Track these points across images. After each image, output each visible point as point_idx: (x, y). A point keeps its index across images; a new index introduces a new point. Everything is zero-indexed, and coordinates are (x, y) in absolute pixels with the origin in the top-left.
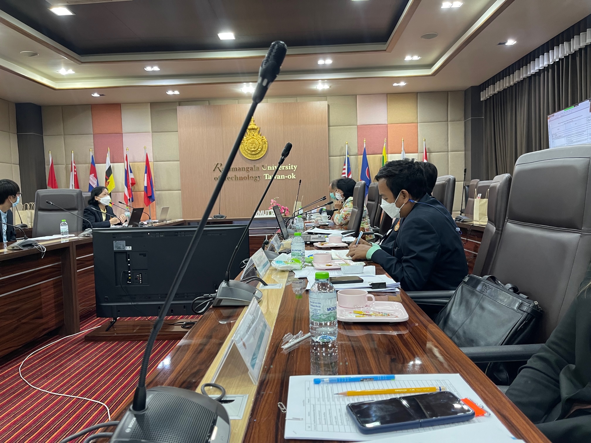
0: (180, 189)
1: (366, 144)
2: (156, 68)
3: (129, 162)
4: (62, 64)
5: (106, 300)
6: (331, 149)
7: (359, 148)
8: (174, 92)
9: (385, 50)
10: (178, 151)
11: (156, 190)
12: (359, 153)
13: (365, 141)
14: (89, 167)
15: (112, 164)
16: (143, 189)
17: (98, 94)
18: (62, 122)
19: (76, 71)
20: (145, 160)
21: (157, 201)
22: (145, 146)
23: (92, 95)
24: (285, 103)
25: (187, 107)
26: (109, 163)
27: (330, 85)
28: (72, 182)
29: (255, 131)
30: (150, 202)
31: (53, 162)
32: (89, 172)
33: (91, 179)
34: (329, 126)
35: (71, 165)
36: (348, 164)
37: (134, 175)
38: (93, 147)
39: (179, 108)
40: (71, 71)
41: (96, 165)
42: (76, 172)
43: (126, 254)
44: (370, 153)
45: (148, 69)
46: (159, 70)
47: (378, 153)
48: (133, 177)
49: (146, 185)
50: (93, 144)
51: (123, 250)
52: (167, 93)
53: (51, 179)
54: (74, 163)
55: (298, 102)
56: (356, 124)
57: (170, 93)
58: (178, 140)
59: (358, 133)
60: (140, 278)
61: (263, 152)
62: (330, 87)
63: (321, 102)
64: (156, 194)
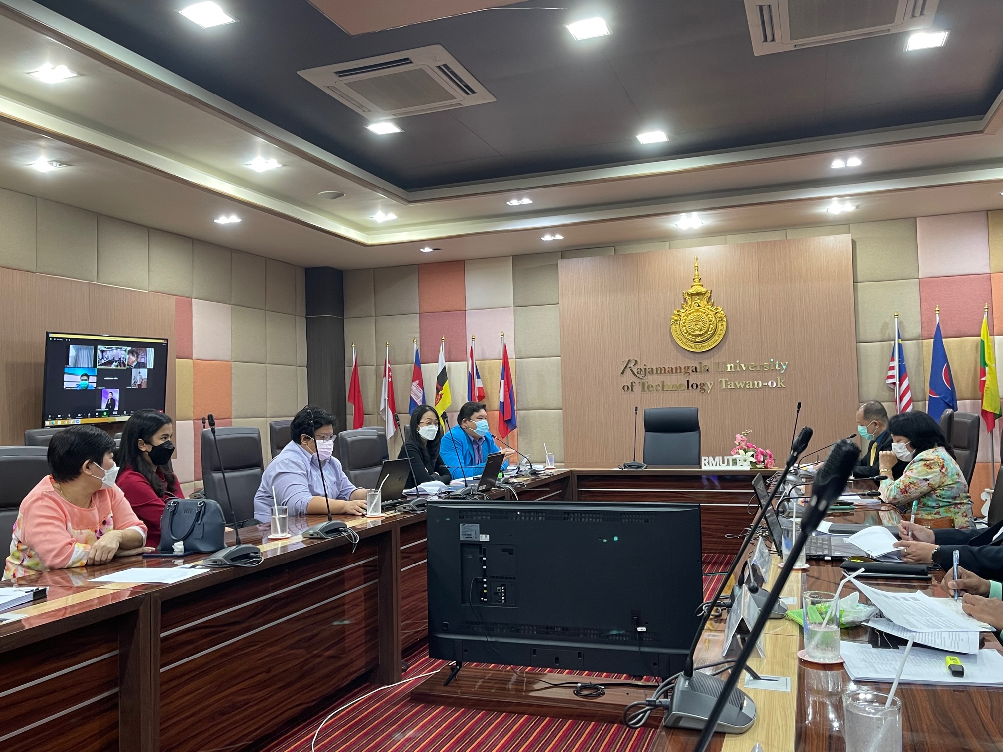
0: (560, 406)
1: (939, 316)
2: (527, 201)
3: (476, 360)
4: (380, 207)
5: (445, 628)
6: (861, 328)
7: (923, 325)
8: (554, 237)
9: (981, 132)
10: (559, 339)
11: (520, 407)
12: (926, 334)
13: (937, 309)
14: (411, 369)
15: (447, 364)
16: (496, 406)
17: (431, 248)
18: (373, 295)
19: (400, 216)
20: (502, 357)
21: (520, 428)
22: (502, 332)
23: (422, 250)
24: (762, 242)
25: (575, 259)
26: (442, 361)
27: (857, 204)
28: (384, 396)
29: (701, 297)
30: (509, 430)
31: (358, 361)
32: (410, 378)
33: (414, 389)
34: (855, 282)
35: (384, 366)
36: (899, 358)
37: (483, 383)
38: (418, 335)
39: (562, 263)
40: (392, 216)
41: (422, 365)
42: (391, 377)
43: (480, 547)
44: (950, 333)
45: (514, 203)
46: (531, 202)
47: (969, 333)
48: (481, 386)
49: (502, 400)
50: (419, 330)
51: (476, 540)
52: (542, 238)
53: (353, 390)
54: (389, 363)
55: (788, 238)
56: (916, 276)
57: (547, 238)
58: (558, 319)
59: (923, 294)
60: (501, 593)
61: (717, 335)
62: (857, 207)
63: (837, 236)
64: (519, 414)
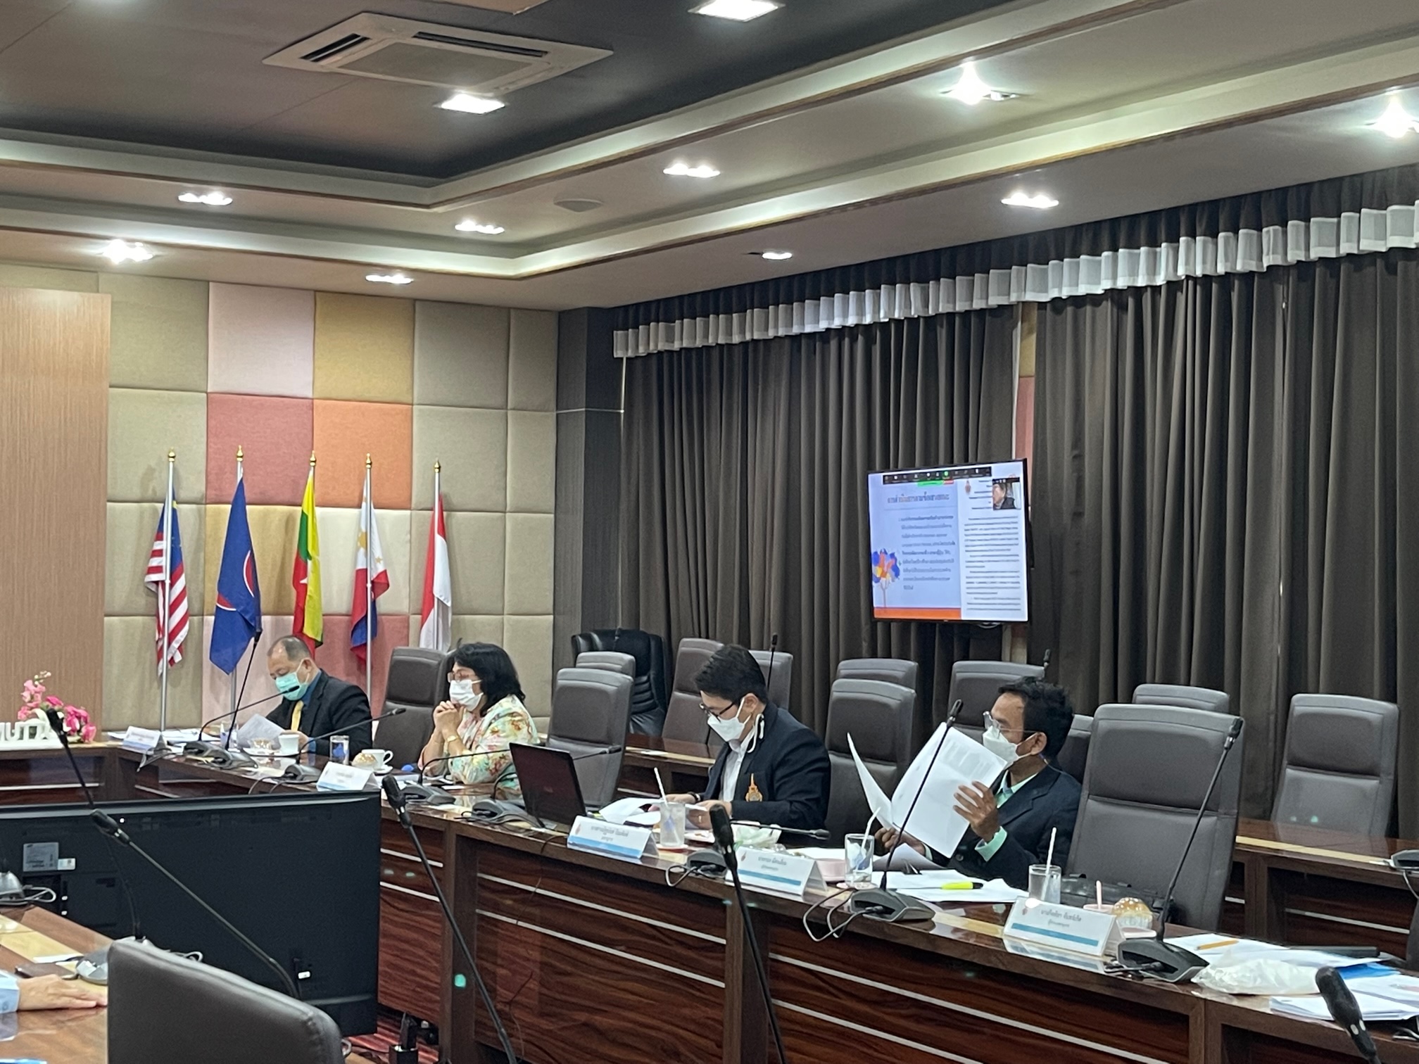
1: (245, 467)
7: (210, 477)
13: (240, 454)
36: (172, 534)
44: (250, 496)
47: (279, 500)
51: (53, 868)
56: (204, 389)
